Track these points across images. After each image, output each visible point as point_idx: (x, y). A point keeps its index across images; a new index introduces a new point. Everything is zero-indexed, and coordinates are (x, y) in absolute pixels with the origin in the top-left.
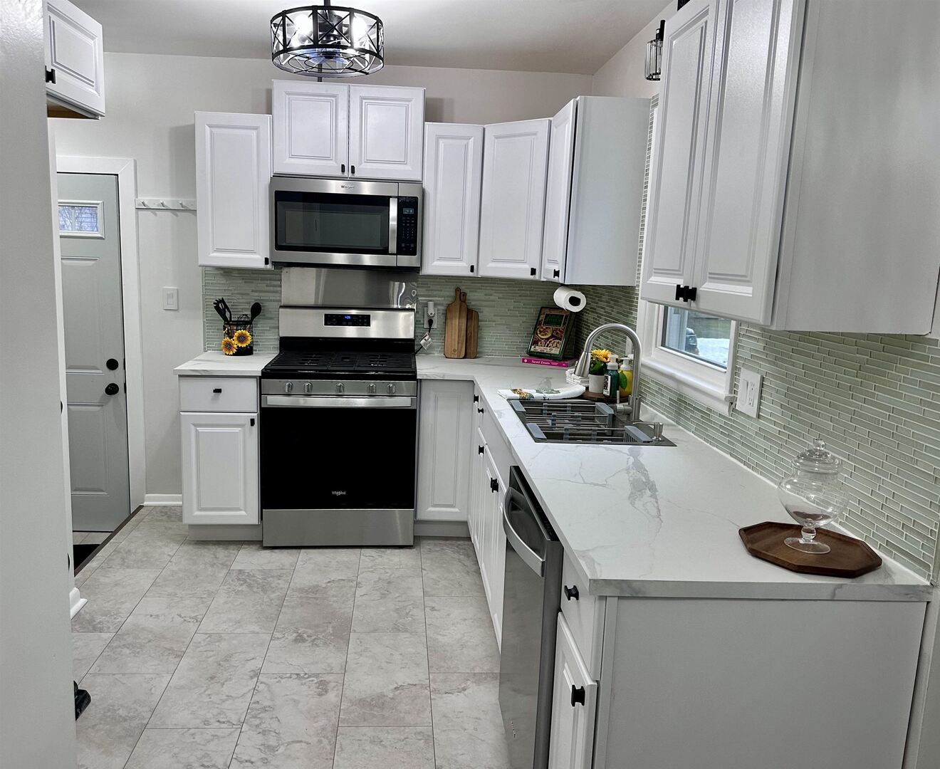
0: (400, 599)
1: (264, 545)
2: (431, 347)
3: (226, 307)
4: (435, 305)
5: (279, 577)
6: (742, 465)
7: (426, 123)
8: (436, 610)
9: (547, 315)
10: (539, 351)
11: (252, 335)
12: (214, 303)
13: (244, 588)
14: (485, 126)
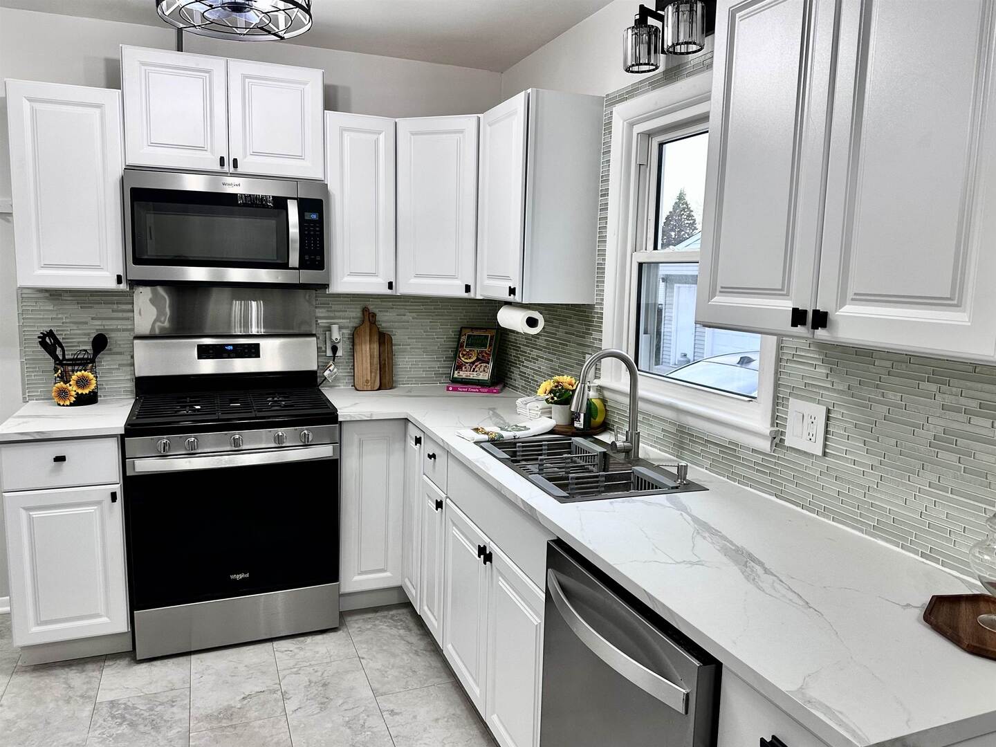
0: (345, 707)
1: (138, 659)
2: (336, 379)
3: (57, 342)
4: (340, 328)
5: (172, 703)
6: (799, 509)
7: (326, 111)
8: (397, 714)
9: (469, 336)
10: (464, 376)
11: (97, 377)
12: (39, 337)
13: (125, 729)
14: (397, 120)
